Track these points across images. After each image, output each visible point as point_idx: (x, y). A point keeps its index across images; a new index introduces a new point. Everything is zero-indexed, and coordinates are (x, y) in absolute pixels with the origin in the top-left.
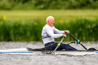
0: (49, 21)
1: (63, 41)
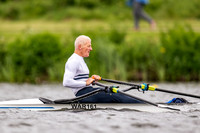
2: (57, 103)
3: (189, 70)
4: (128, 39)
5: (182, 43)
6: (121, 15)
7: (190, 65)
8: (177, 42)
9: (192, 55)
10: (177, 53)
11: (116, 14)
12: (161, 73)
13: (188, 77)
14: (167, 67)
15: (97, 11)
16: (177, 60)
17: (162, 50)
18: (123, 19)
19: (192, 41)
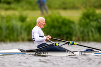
2: (28, 51)
4: (28, 20)
5: (55, 21)
6: (25, 7)
8: (53, 21)
9: (60, 28)
10: (53, 27)
11: (22, 7)
15: (12, 6)
16: (53, 30)
18: (25, 10)
19: (60, 20)
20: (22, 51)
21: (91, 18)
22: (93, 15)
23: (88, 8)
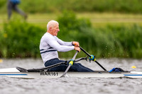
0: (51, 28)
1: (77, 57)
3: (25, 50)
5: (19, 31)
7: (25, 46)
8: (16, 30)
9: (26, 39)
10: (16, 38)
12: (5, 52)
13: (23, 54)
14: (8, 47)
16: (15, 42)
17: (5, 36)
19: (26, 29)
20: (22, 70)
21: (70, 25)
22: (73, 21)
23: (65, 11)
